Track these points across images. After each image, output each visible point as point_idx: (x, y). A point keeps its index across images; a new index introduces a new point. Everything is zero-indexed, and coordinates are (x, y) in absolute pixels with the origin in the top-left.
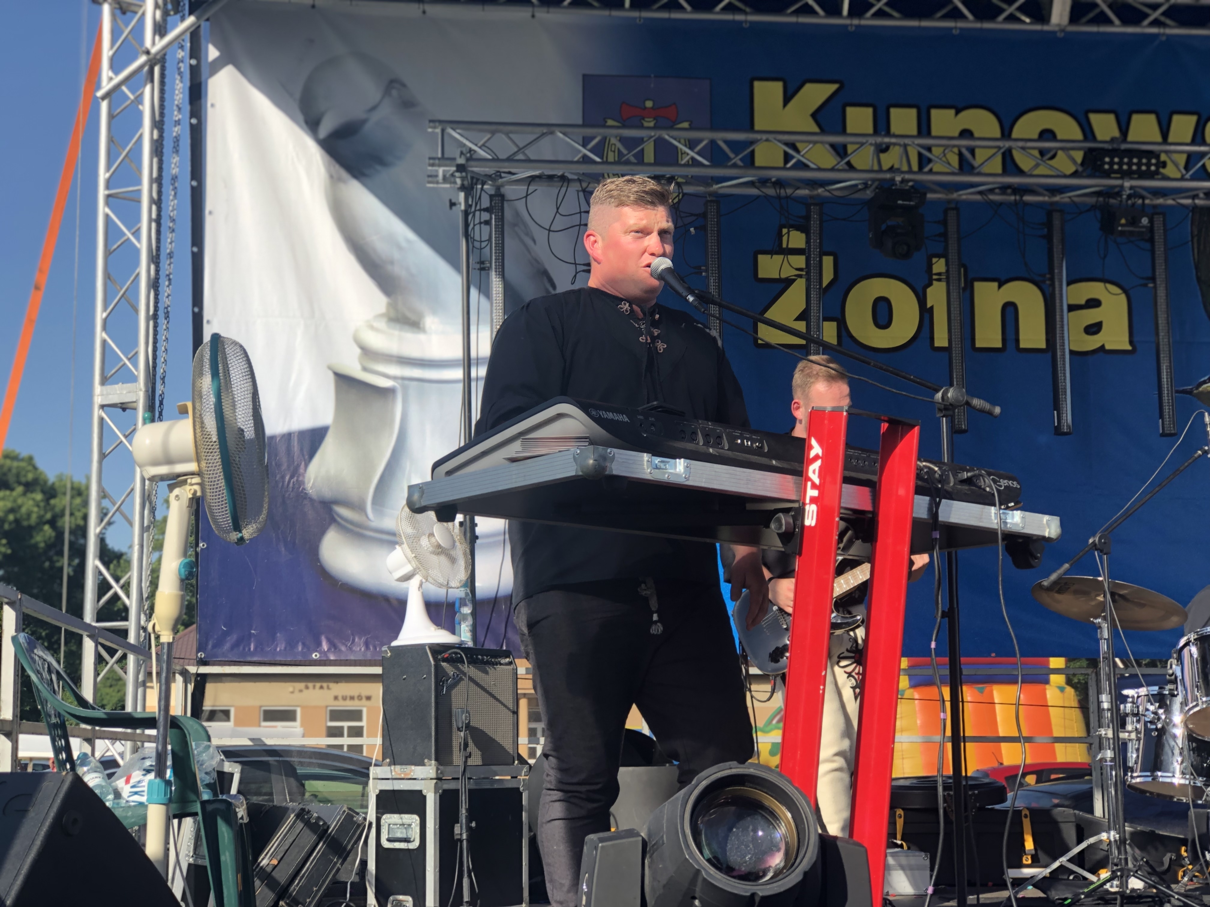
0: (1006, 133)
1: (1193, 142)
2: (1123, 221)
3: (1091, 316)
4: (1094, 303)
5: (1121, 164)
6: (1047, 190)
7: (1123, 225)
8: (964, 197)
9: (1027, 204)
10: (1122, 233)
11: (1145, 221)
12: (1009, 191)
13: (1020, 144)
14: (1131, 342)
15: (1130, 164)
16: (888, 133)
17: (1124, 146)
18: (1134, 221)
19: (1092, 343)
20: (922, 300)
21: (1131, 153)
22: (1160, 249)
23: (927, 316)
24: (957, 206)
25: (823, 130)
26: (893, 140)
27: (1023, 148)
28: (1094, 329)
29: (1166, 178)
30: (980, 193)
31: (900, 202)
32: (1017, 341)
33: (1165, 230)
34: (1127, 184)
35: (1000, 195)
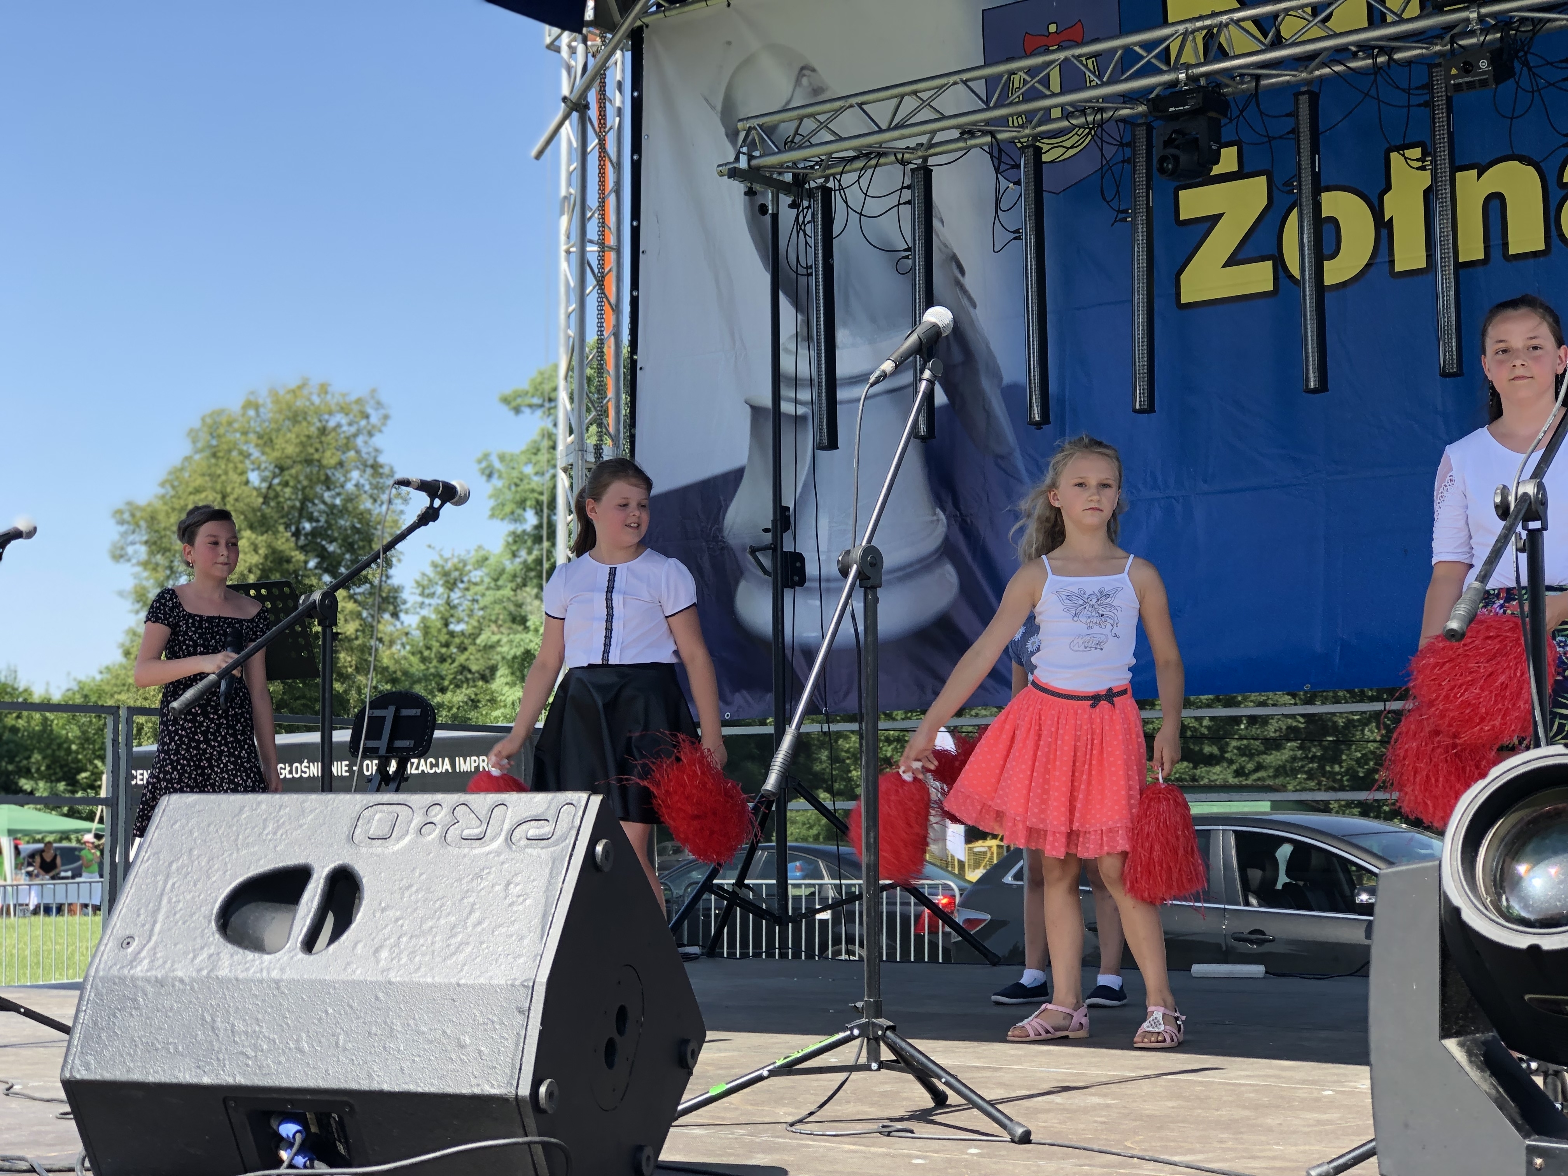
2: (1454, 71)
7: (1455, 77)
9: (1404, 63)
11: (1484, 64)
18: (1468, 68)
20: (1377, 211)
23: (1384, 232)
24: (1308, 88)
32: (1505, 245)
34: (1474, 15)
35: (1363, 59)
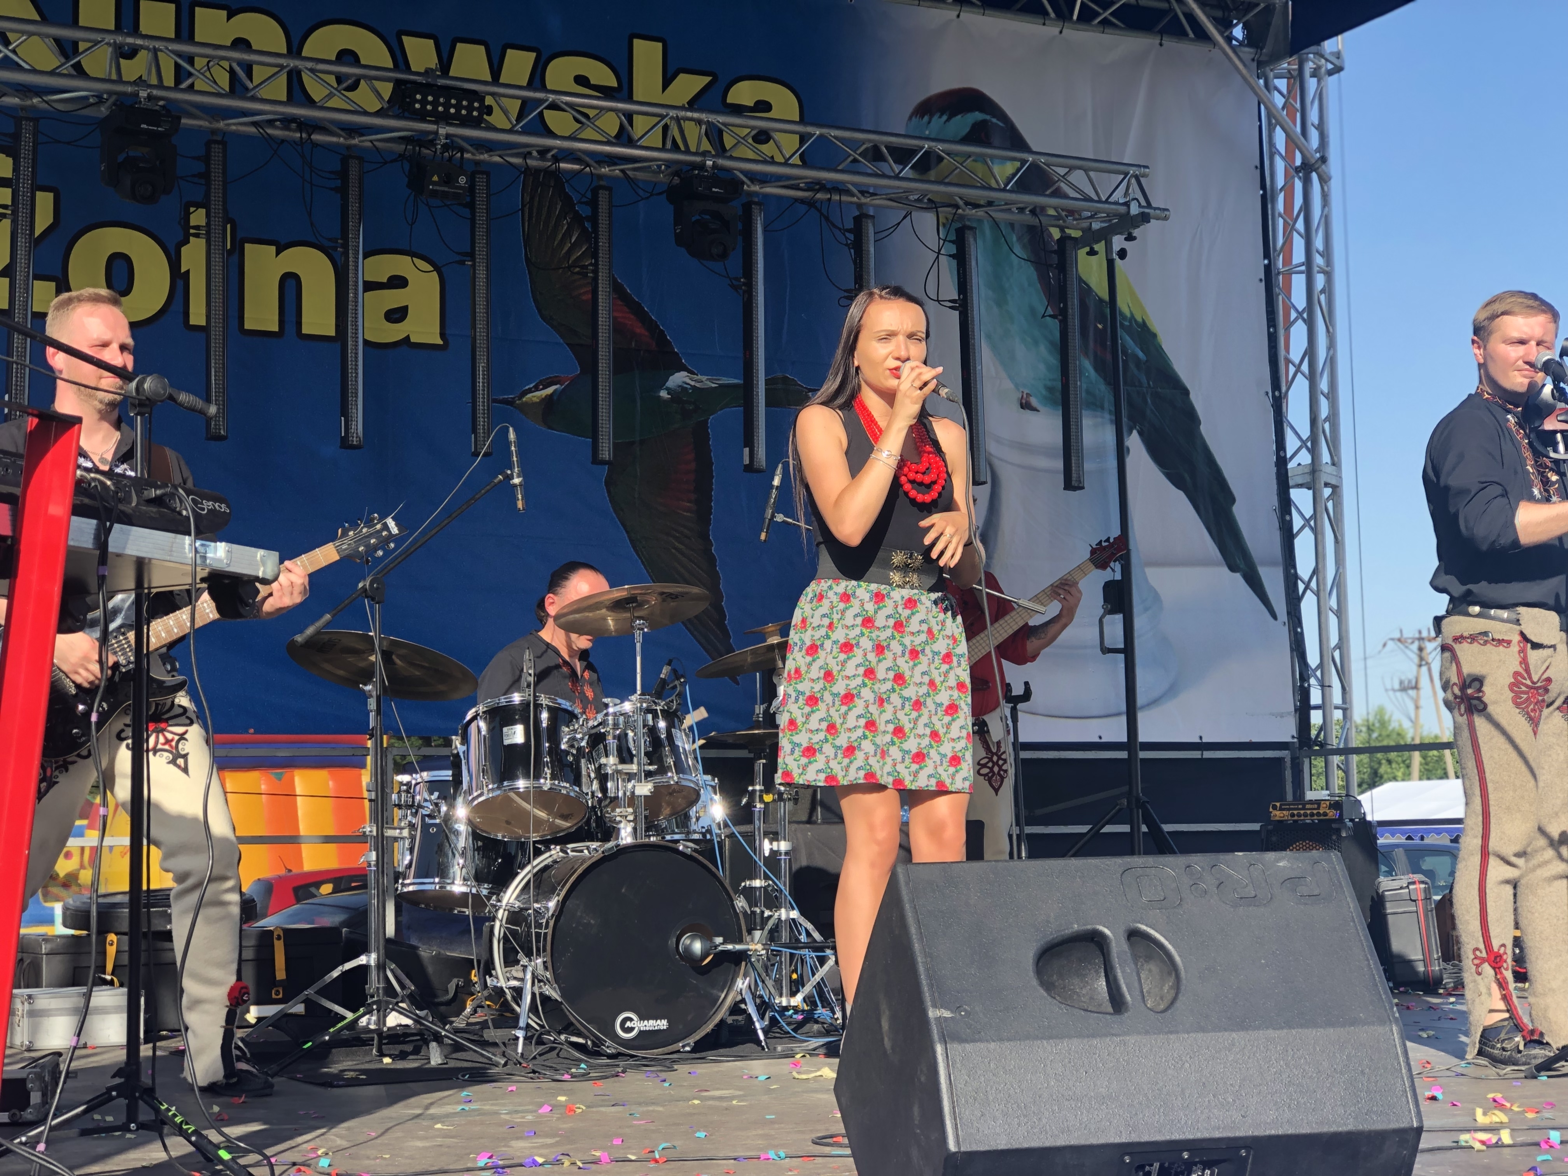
0: (295, 49)
1: (530, 85)
2: (435, 178)
3: (393, 298)
4: (398, 282)
5: (435, 103)
6: (343, 129)
7: (434, 183)
8: (234, 128)
9: (315, 145)
10: (434, 193)
11: (462, 180)
12: (294, 125)
13: (310, 65)
14: (442, 335)
15: (447, 105)
16: (135, 31)
17: (441, 82)
18: (449, 180)
19: (393, 333)
20: (174, 262)
21: (449, 91)
22: (481, 217)
23: (180, 283)
24: (224, 139)
25: (45, 19)
26: (139, 42)
27: (312, 71)
28: (397, 315)
29: (492, 128)
30: (255, 124)
31: (144, 126)
32: (299, 324)
33: (489, 195)
34: (442, 131)
35: (281, 129)
